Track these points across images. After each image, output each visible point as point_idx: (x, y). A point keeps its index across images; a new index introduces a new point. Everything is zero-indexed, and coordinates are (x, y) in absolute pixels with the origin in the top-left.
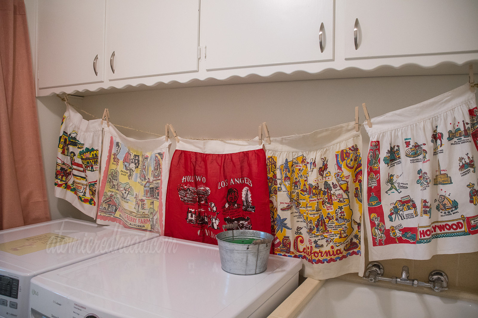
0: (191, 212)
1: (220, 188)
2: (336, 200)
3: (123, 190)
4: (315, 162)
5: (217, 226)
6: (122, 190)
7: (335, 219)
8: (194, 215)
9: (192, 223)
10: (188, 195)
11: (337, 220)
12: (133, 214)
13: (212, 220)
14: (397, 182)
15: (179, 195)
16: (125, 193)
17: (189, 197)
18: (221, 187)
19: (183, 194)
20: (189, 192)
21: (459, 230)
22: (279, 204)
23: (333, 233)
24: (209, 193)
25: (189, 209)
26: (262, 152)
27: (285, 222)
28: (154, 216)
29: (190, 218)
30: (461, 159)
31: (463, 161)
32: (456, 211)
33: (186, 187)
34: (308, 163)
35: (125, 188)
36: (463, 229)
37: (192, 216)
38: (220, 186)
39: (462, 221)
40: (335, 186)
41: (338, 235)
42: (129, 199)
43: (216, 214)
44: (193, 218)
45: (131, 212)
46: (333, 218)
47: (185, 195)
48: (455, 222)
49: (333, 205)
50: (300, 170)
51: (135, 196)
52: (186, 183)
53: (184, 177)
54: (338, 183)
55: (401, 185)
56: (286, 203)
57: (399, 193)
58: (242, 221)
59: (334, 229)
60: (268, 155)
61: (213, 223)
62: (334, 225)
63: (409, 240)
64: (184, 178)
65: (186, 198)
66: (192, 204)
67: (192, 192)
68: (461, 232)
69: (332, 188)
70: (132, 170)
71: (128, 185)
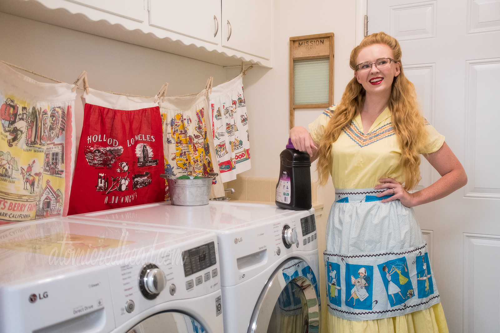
0: (100, 177)
1: (130, 145)
2: (200, 147)
3: (7, 164)
4: (190, 119)
5: (126, 186)
6: (5, 164)
7: (199, 161)
8: (103, 181)
9: (101, 191)
10: (98, 157)
11: (201, 162)
12: (23, 198)
13: (121, 182)
14: (218, 132)
15: (87, 159)
16: (9, 168)
17: (98, 160)
18: (132, 144)
19: (91, 157)
20: (97, 154)
21: (242, 158)
22: (170, 154)
23: (198, 173)
24: (121, 152)
25: (100, 174)
26: (157, 108)
27: (173, 170)
28: (42, 196)
29: (100, 185)
30: (242, 116)
31: (244, 117)
32: (242, 146)
33: (92, 149)
34: (185, 119)
35: (7, 160)
36: (245, 157)
37: (101, 183)
38: (130, 143)
39: (244, 152)
40: (197, 137)
41: (201, 173)
42: (15, 177)
43: (127, 174)
44: (102, 185)
45: (20, 197)
46: (197, 161)
47: (92, 158)
48: (241, 154)
49: (197, 151)
50: (176, 125)
51: (20, 171)
52: (92, 144)
53: (88, 137)
54: (201, 134)
55: (221, 134)
56: (174, 154)
57: (219, 139)
58: (136, 179)
59: (199, 169)
60: (162, 111)
61: (121, 185)
62: (199, 166)
63: (225, 170)
64: (89, 139)
65: (96, 162)
66: (101, 168)
67: (103, 153)
68: (244, 159)
69: (194, 138)
70: (22, 132)
71: (9, 156)
